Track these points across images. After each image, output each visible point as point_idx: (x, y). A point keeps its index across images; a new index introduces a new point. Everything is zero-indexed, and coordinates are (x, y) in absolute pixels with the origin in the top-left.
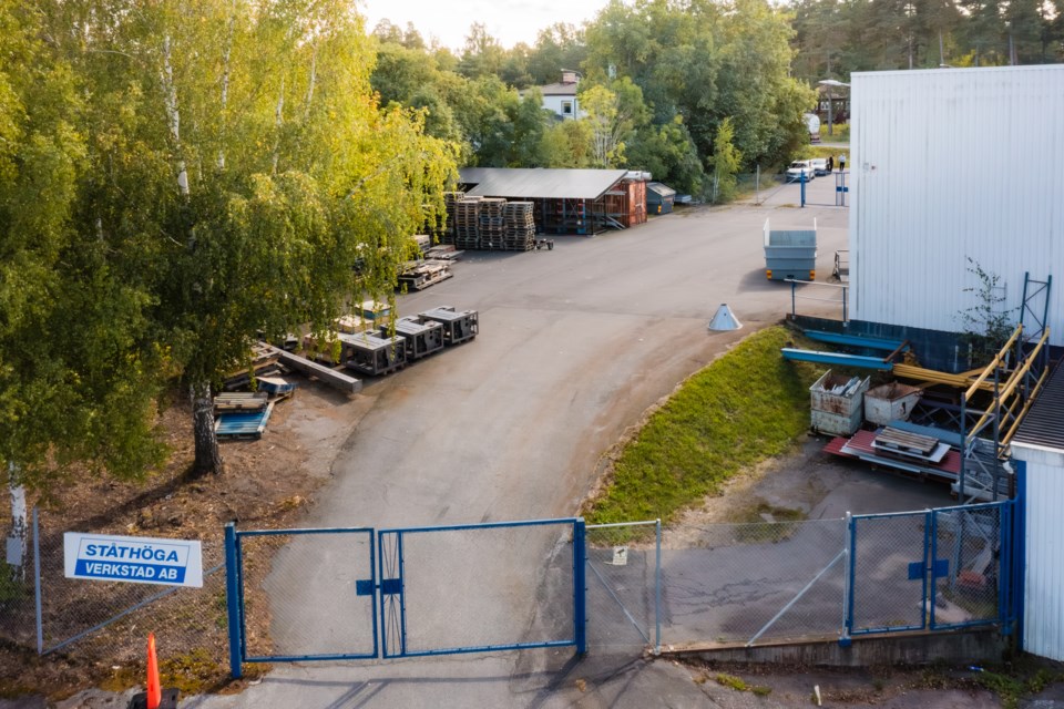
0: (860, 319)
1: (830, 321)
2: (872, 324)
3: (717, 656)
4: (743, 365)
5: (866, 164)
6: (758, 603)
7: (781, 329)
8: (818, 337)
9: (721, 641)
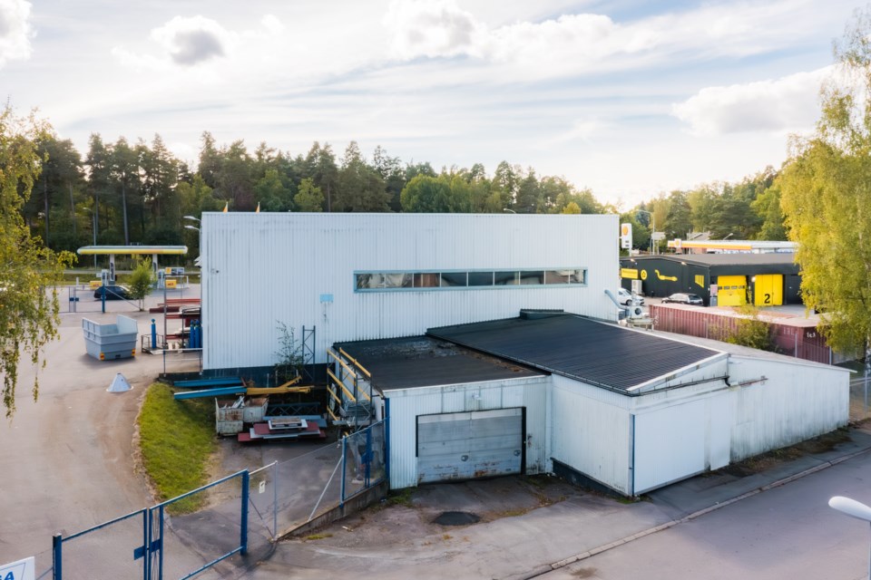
0: (210, 368)
1: (190, 374)
2: (218, 370)
3: (298, 532)
4: (159, 407)
5: (212, 270)
6: (291, 507)
7: (158, 384)
8: (183, 385)
9: (296, 524)
